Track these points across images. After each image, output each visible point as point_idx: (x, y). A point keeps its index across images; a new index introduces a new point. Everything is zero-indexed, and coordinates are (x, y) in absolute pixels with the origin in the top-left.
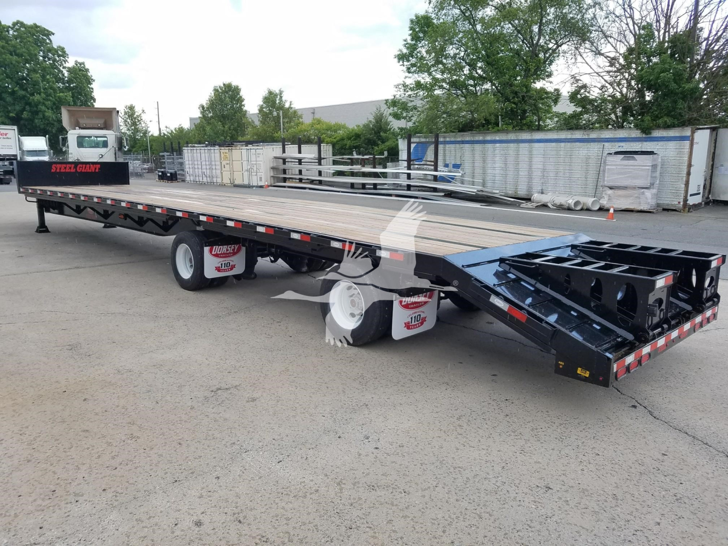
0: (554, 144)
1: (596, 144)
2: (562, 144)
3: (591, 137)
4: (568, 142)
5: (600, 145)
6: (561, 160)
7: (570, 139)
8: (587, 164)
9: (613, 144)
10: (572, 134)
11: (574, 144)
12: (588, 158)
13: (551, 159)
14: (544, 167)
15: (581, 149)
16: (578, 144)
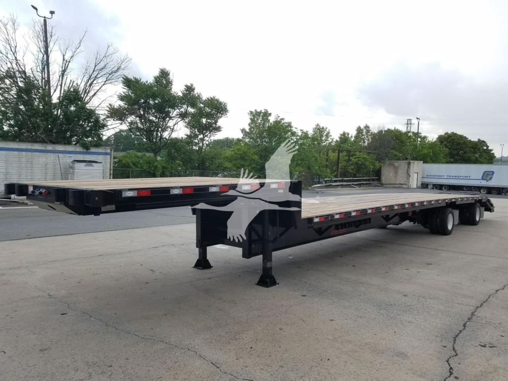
0: (16, 153)
1: (52, 154)
2: (24, 153)
3: (48, 149)
4: (29, 151)
5: (56, 155)
6: (23, 165)
7: (31, 149)
8: (46, 169)
9: (65, 155)
10: (32, 146)
11: (34, 153)
12: (46, 165)
13: (13, 164)
14: (6, 170)
15: (40, 158)
16: (37, 154)
